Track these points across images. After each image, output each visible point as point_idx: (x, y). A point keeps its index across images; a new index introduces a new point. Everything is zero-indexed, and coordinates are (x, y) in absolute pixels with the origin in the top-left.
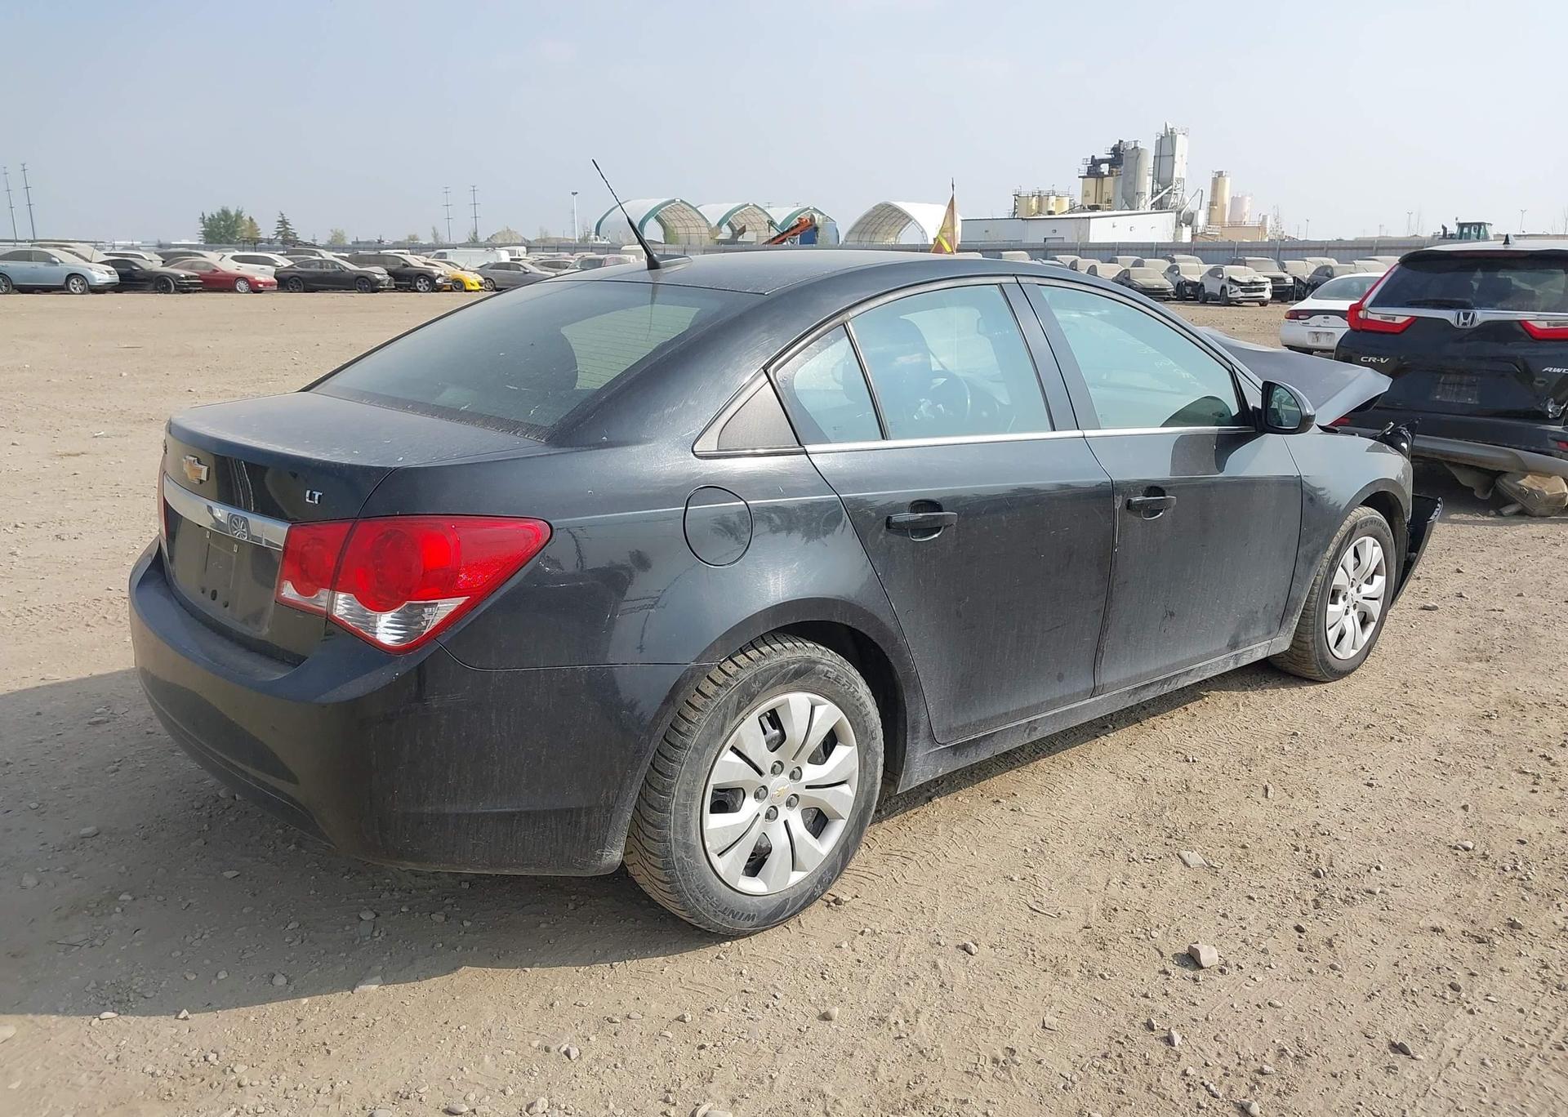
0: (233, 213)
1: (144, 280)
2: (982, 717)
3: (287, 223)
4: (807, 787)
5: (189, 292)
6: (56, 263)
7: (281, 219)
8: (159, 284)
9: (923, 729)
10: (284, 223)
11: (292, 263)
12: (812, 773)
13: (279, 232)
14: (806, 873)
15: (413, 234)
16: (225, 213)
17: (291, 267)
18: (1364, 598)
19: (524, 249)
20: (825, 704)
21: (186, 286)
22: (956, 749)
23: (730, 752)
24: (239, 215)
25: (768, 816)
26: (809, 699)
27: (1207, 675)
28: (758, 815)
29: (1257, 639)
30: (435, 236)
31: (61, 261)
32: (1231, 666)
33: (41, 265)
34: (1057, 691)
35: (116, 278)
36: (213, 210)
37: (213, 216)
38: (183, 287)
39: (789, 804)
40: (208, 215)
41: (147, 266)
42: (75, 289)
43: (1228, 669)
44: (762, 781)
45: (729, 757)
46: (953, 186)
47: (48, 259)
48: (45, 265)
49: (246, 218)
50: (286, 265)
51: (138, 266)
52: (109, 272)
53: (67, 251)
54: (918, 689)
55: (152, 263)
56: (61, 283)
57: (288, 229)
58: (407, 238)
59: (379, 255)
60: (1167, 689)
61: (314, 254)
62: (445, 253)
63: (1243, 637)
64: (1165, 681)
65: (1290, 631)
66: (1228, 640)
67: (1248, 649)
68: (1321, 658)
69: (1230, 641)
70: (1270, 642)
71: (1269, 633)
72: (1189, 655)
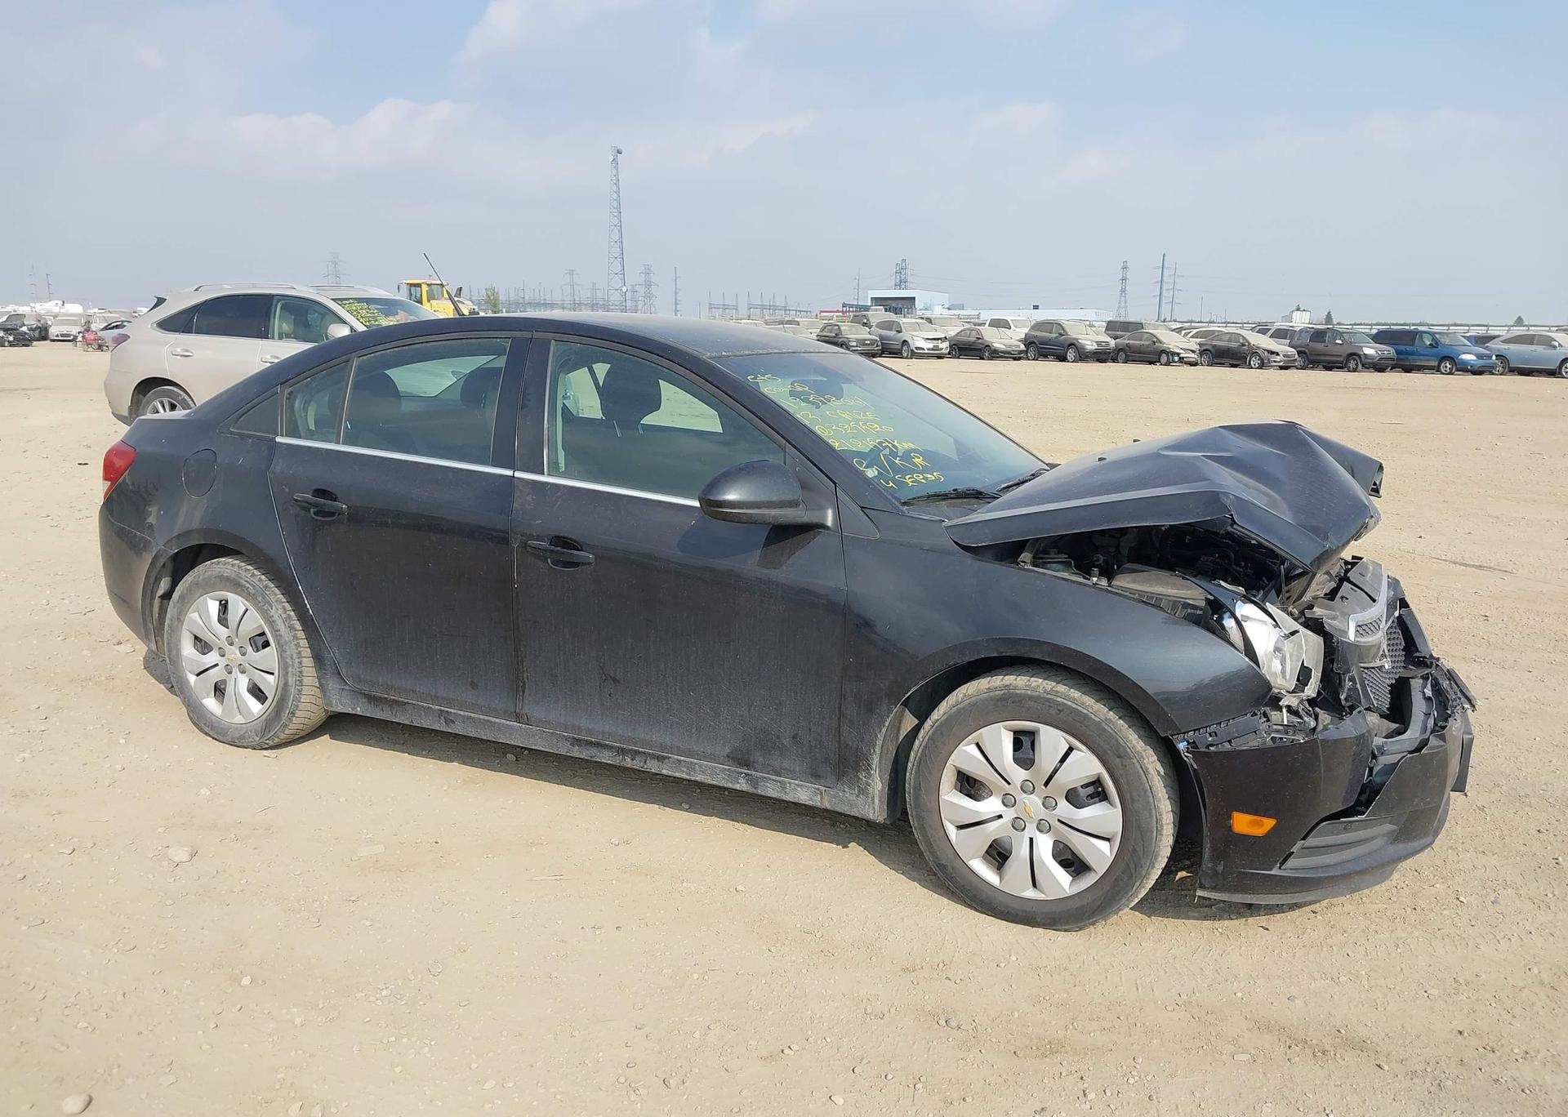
4: (249, 664)
6: (1555, 347)
12: (250, 655)
23: (196, 614)
27: (699, 778)
29: (793, 774)
31: (1560, 345)
32: (742, 785)
33: (1541, 349)
34: (469, 696)
43: (737, 787)
47: (1548, 342)
48: (1545, 349)
56: (1554, 366)
60: (629, 762)
63: (758, 757)
64: (622, 752)
65: (863, 791)
66: (727, 751)
67: (774, 777)
68: (936, 860)
69: (732, 752)
70: (824, 788)
71: (815, 776)
72: (656, 737)
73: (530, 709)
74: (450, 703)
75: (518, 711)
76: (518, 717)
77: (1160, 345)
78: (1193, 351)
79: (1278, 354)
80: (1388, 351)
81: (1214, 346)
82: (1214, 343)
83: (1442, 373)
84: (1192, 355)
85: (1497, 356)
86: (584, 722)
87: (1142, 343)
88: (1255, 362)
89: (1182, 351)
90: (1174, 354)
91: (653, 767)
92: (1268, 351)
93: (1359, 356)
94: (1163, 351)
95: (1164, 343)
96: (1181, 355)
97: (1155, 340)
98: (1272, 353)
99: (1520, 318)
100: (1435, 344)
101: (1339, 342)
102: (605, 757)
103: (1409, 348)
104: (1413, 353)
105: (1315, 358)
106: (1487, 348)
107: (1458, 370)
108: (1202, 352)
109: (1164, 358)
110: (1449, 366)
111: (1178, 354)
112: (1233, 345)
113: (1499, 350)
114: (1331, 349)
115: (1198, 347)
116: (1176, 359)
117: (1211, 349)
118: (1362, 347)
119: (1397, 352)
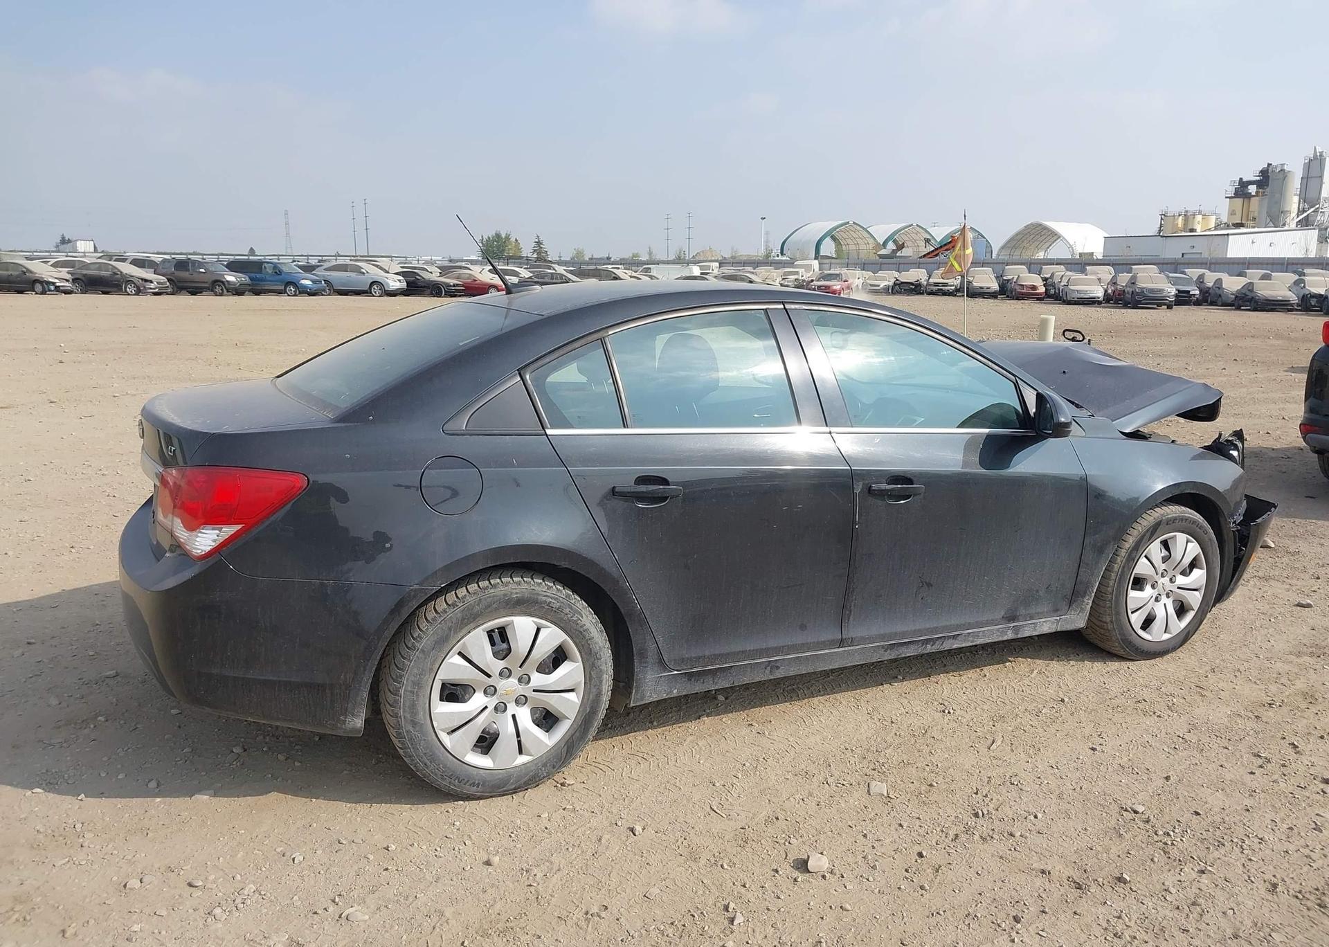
0: (503, 236)
1: (425, 287)
2: (717, 652)
3: (541, 244)
4: (534, 691)
5: (455, 296)
6: (364, 273)
7: (537, 240)
8: (435, 290)
9: (652, 656)
10: (539, 243)
11: (532, 275)
12: (538, 679)
13: (535, 251)
14: (531, 757)
15: (636, 252)
16: (498, 235)
17: (530, 278)
18: (1178, 588)
19: (717, 264)
20: (549, 627)
21: (453, 292)
22: (690, 676)
23: (457, 656)
24: (508, 238)
25: (496, 709)
26: (534, 622)
27: (979, 641)
28: (486, 707)
29: (1040, 615)
30: (650, 254)
31: (368, 272)
32: (1010, 635)
33: (353, 275)
34: (799, 638)
35: (404, 285)
36: (489, 233)
37: (489, 238)
38: (451, 292)
39: (517, 702)
40: (485, 238)
41: (427, 276)
42: (375, 292)
43: (1005, 638)
44: (490, 681)
45: (458, 660)
46: (965, 216)
47: (358, 270)
48: (357, 275)
49: (513, 240)
50: (527, 277)
51: (421, 276)
52: (399, 281)
53: (373, 265)
54: (643, 622)
55: (434, 275)
56: (366, 288)
57: (541, 248)
58: (631, 255)
59: (596, 270)
60: (929, 648)
61: (550, 268)
62: (650, 268)
63: (1022, 611)
64: (927, 641)
65: (1082, 610)
66: (1003, 613)
67: (1030, 622)
68: (1123, 637)
69: (1005, 614)
70: (1058, 618)
71: (1056, 610)
72: (954, 621)
73: (854, 631)
74: (778, 650)
75: (844, 637)
76: (841, 643)
77: (31, 275)
78: (67, 281)
79: (151, 282)
80: (244, 278)
81: (85, 275)
82: (85, 272)
83: (289, 295)
84: (67, 284)
85: (324, 281)
86: (900, 628)
87: (10, 273)
88: (130, 289)
89: (56, 281)
90: (48, 283)
91: (948, 645)
92: (142, 279)
93: (223, 282)
94: (37, 281)
95: (36, 273)
96: (57, 284)
97: (24, 269)
98: (146, 281)
100: (277, 271)
101: (202, 270)
102: (910, 652)
103: (258, 276)
104: (261, 280)
105: (181, 284)
106: (313, 274)
107: (300, 293)
108: (75, 281)
109: (38, 287)
110: (293, 290)
111: (53, 284)
112: (103, 273)
113: (324, 276)
114: (196, 277)
115: (70, 276)
116: (52, 288)
117: (83, 278)
118: (223, 275)
119: (251, 279)
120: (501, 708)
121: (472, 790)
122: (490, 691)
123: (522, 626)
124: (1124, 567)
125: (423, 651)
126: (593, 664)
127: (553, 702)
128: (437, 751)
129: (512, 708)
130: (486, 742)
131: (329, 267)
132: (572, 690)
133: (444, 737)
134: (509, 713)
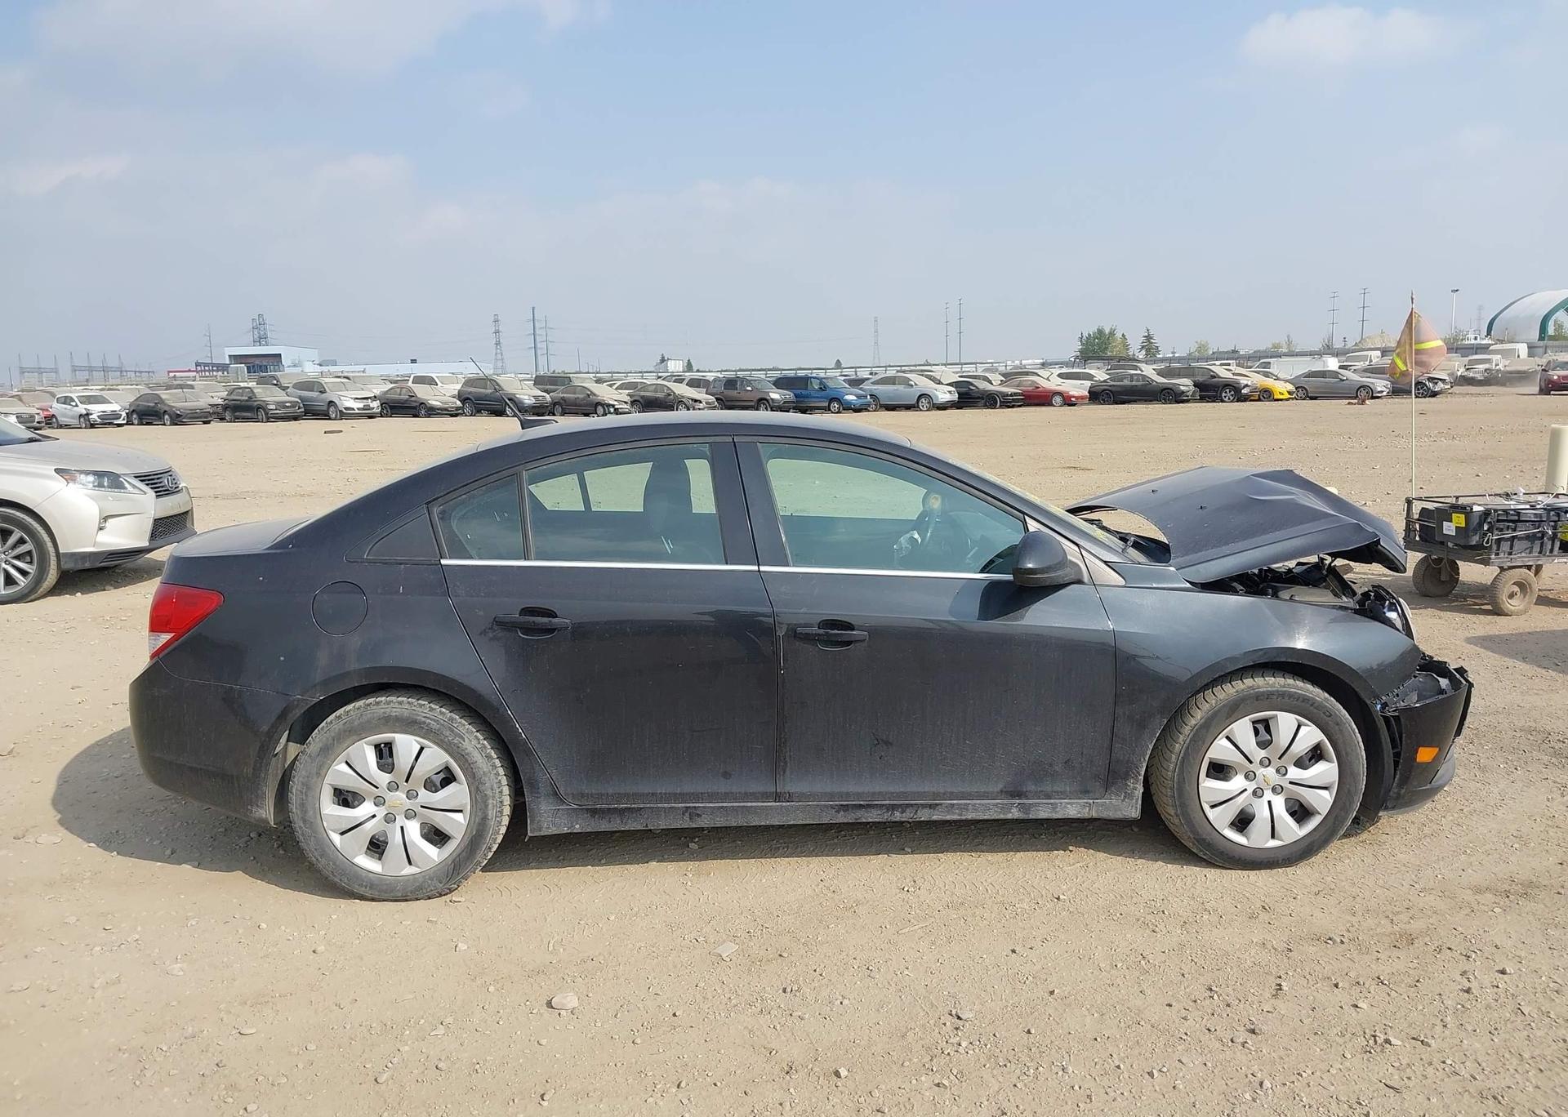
0: (1107, 332)
1: (979, 398)
2: (622, 791)
3: (1151, 338)
4: (422, 807)
5: (1013, 407)
6: (912, 386)
7: (1146, 334)
8: (990, 401)
9: (543, 788)
10: (1148, 338)
11: (1109, 377)
12: (425, 796)
13: (1143, 347)
14: (419, 869)
15: (1277, 342)
16: (1100, 332)
17: (1105, 381)
18: (1292, 783)
19: (1379, 353)
20: (431, 747)
21: (1009, 402)
22: (594, 812)
23: (343, 765)
24: (1112, 333)
25: (385, 818)
26: (417, 741)
27: (970, 816)
28: (375, 815)
29: (1062, 795)
30: (1289, 343)
31: (916, 384)
32: (1015, 814)
33: (901, 388)
34: (722, 787)
35: (955, 397)
36: (1090, 329)
37: (1089, 335)
38: (1008, 402)
39: (406, 815)
40: (1085, 335)
41: (983, 385)
42: (923, 406)
43: (1010, 816)
44: (378, 793)
45: (344, 768)
46: (1412, 299)
47: (906, 382)
48: (905, 388)
49: (1119, 335)
50: (1102, 380)
51: (975, 386)
52: (950, 392)
53: (927, 376)
55: (995, 385)
56: (914, 402)
57: (1152, 343)
58: (1271, 346)
60: (898, 816)
61: (1136, 368)
62: (1269, 363)
63: (1031, 787)
64: (893, 808)
65: (1129, 796)
66: (1000, 786)
67: (1044, 801)
68: (1196, 837)
69: (1005, 787)
70: (1092, 801)
71: (1085, 792)
72: (927, 787)
73: (792, 784)
74: (697, 797)
75: (778, 790)
76: (777, 797)
77: (594, 397)
78: (626, 403)
79: (701, 402)
80: (789, 395)
81: (642, 397)
82: (642, 394)
83: (832, 413)
84: (625, 406)
85: (870, 395)
86: (852, 787)
87: (576, 396)
88: (681, 409)
89: (616, 403)
90: (609, 405)
91: (924, 815)
92: (692, 400)
93: (767, 400)
94: (598, 404)
95: (598, 396)
96: (616, 407)
97: (589, 393)
98: (696, 401)
99: (838, 360)
100: (823, 387)
101: (749, 388)
102: (873, 816)
103: (804, 392)
104: (807, 397)
105: (729, 403)
106: (860, 389)
107: (844, 409)
108: (633, 403)
109: (600, 410)
110: (837, 406)
111: (613, 406)
112: (660, 395)
113: (871, 391)
114: (743, 396)
115: (629, 398)
116: (612, 410)
117: (641, 400)
118: (769, 392)
119: (796, 396)
120: (390, 819)
121: (361, 891)
122: (379, 801)
123: (406, 745)
124: (1188, 748)
125: (310, 756)
126: (477, 788)
127: (440, 820)
128: (326, 849)
129: (401, 820)
130: (377, 847)
131: (877, 381)
132: (461, 811)
133: (336, 838)
134: (398, 824)
